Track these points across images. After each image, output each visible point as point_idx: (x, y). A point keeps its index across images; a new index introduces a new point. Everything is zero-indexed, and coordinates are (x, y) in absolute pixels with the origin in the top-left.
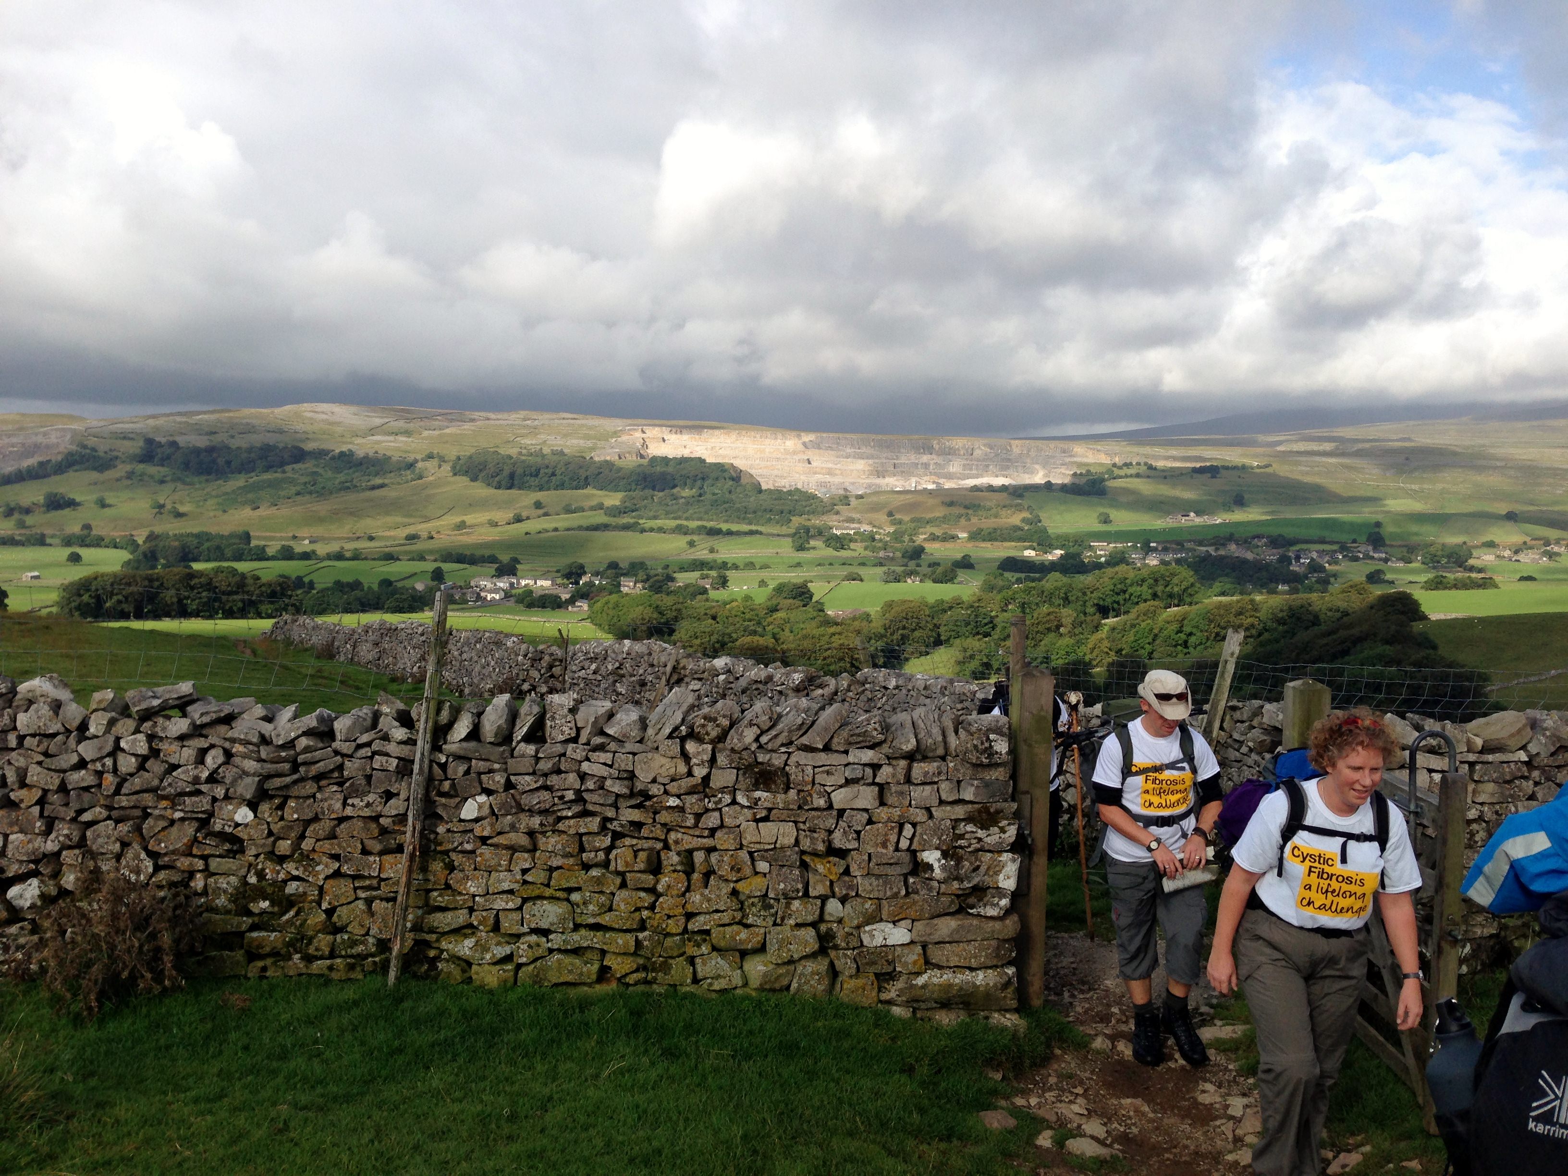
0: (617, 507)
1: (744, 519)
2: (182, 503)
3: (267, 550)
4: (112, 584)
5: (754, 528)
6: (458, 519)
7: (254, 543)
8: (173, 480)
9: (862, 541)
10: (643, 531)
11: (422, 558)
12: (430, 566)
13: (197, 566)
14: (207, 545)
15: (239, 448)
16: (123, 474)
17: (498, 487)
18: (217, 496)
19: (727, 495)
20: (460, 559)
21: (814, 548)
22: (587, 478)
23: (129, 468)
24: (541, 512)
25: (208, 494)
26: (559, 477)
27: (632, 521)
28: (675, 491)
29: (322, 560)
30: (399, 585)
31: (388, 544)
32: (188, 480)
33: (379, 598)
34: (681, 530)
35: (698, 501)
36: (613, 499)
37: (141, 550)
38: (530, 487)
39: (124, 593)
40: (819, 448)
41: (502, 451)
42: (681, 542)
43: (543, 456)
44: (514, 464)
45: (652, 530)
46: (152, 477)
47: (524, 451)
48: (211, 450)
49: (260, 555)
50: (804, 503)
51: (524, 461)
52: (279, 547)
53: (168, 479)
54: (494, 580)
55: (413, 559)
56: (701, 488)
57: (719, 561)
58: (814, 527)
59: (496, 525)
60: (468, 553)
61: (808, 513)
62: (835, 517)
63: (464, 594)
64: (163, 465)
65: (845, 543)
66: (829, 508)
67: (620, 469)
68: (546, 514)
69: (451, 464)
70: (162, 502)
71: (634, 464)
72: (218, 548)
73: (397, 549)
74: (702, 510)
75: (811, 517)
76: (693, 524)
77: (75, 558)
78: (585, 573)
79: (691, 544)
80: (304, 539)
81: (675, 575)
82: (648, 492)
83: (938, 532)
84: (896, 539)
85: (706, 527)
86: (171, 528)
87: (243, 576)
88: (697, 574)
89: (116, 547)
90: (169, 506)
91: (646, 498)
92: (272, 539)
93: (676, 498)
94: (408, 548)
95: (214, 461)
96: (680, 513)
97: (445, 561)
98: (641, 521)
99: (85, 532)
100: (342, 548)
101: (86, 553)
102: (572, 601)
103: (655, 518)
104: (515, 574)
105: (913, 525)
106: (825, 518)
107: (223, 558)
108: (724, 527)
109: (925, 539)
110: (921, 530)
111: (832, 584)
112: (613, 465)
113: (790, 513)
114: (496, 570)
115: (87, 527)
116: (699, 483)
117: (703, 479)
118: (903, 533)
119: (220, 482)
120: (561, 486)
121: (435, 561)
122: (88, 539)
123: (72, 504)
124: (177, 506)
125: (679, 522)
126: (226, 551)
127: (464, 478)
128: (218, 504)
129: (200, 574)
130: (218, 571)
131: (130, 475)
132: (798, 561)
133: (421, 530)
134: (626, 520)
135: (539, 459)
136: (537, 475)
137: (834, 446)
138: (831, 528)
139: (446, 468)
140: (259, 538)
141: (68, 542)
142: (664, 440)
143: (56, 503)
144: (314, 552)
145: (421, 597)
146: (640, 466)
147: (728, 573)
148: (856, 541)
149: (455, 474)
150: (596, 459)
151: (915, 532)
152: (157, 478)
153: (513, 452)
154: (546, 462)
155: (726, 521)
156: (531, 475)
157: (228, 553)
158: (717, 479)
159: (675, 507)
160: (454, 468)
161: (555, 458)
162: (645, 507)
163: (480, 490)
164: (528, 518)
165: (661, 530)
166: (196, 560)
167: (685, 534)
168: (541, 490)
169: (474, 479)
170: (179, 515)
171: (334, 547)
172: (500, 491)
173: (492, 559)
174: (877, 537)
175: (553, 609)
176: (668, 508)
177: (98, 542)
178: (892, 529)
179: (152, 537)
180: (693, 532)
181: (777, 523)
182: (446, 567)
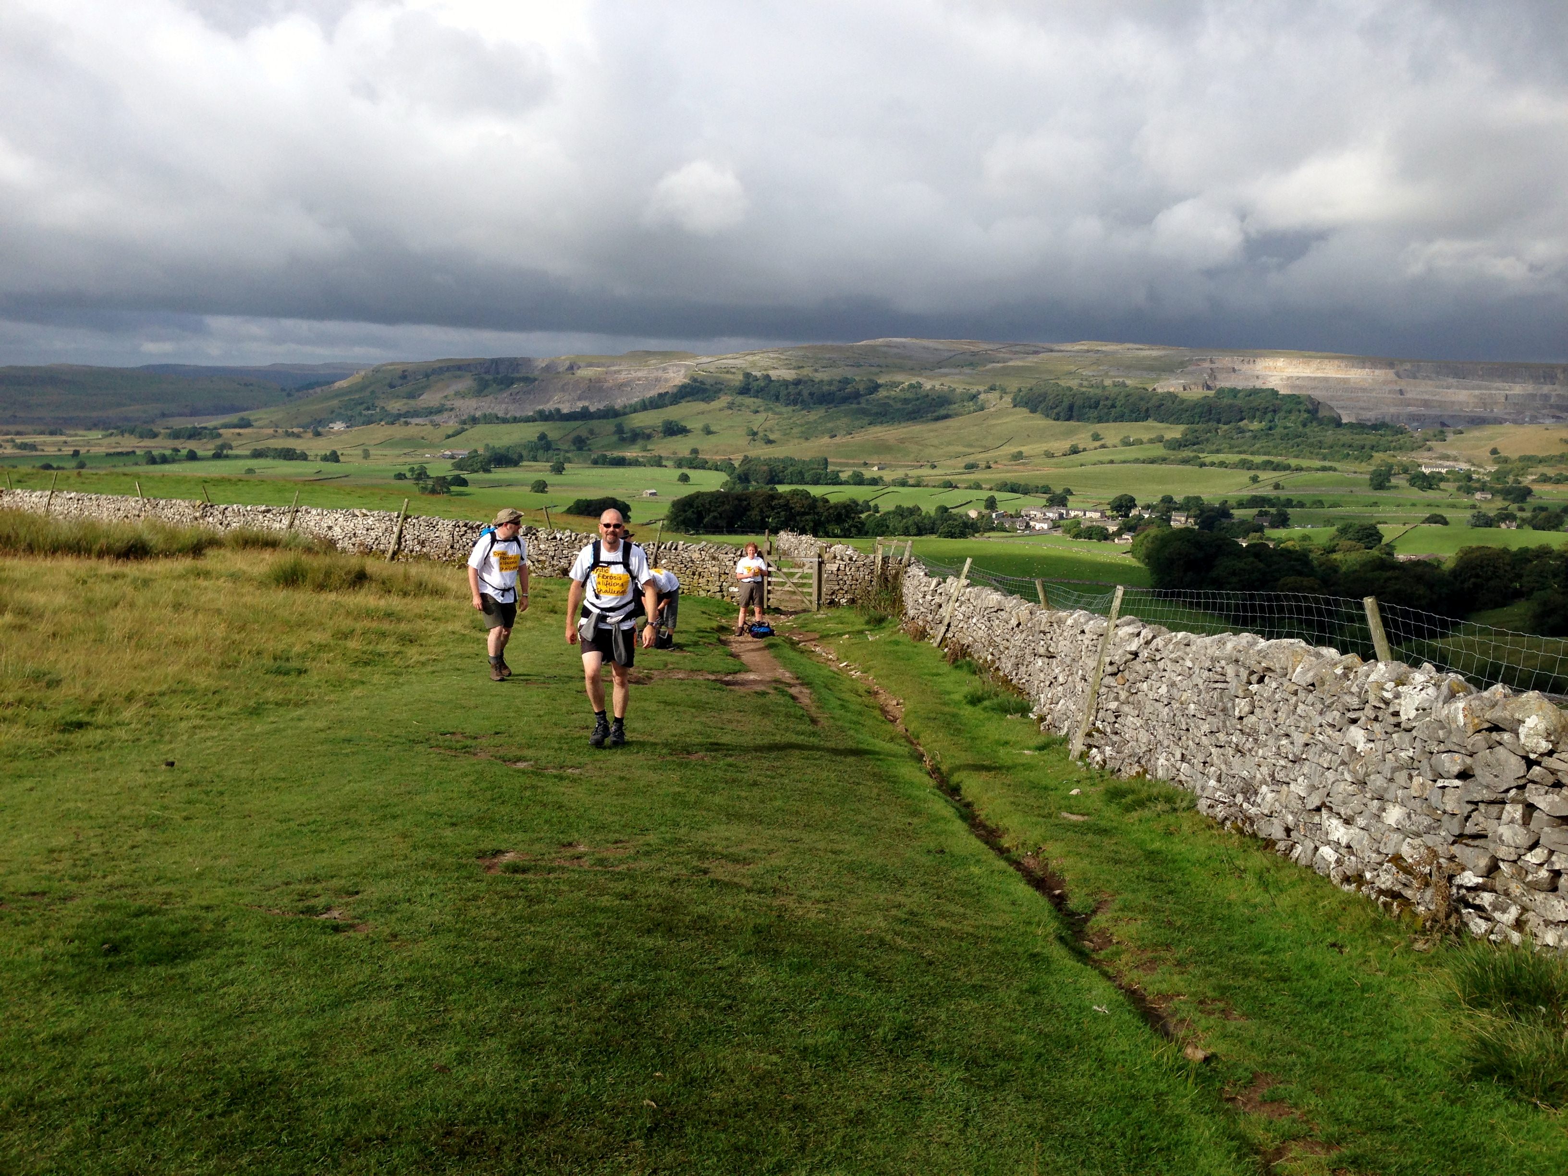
0: (1176, 440)
1: (1318, 454)
2: (772, 431)
3: (841, 474)
4: (710, 503)
5: (1327, 464)
6: (1014, 450)
7: (830, 468)
8: (766, 410)
9: (1455, 481)
10: (1202, 465)
11: (978, 486)
12: (985, 495)
13: (781, 489)
14: (790, 469)
15: (822, 381)
16: (726, 405)
17: (1057, 419)
18: (801, 426)
19: (1301, 429)
20: (1014, 489)
21: (1396, 487)
22: (1147, 410)
23: (729, 399)
24: (1097, 444)
25: (794, 423)
26: (1118, 409)
27: (1192, 455)
28: (1241, 424)
29: (888, 485)
30: (954, 511)
31: (948, 472)
32: (777, 410)
33: (934, 523)
34: (1246, 465)
35: (1267, 435)
36: (1175, 432)
37: (737, 472)
38: (1089, 419)
39: (719, 510)
40: (1415, 377)
41: (1063, 383)
42: (1244, 476)
43: (1104, 388)
44: (1074, 395)
45: (1213, 464)
46: (748, 407)
47: (1085, 383)
48: (797, 382)
49: (835, 481)
50: (1390, 438)
51: (1083, 393)
52: (850, 473)
53: (762, 409)
54: (1044, 510)
55: (970, 488)
56: (1270, 421)
57: (1283, 498)
58: (1400, 464)
59: (1053, 456)
60: (1023, 483)
61: (1395, 449)
62: (1427, 454)
63: (1014, 523)
64: (757, 397)
65: (1434, 482)
66: (1421, 444)
67: (1183, 401)
68: (1103, 446)
69: (1012, 395)
70: (755, 430)
71: (1200, 396)
72: (801, 473)
73: (957, 477)
74: (1271, 444)
75: (1395, 453)
76: (1259, 459)
77: (685, 478)
78: (1135, 506)
79: (1255, 479)
80: (873, 465)
81: (1232, 511)
82: (1212, 425)
83: (1551, 472)
84: (1498, 479)
85: (1272, 463)
86: (762, 452)
87: (815, 500)
88: (1255, 511)
89: (717, 470)
90: (761, 434)
91: (1210, 431)
92: (847, 465)
93: (1241, 431)
94: (964, 477)
95: (799, 394)
96: (1245, 448)
97: (999, 490)
98: (1201, 455)
99: (694, 456)
100: (907, 475)
101: (694, 475)
102: (1119, 534)
103: (1218, 451)
104: (1065, 505)
105: (1521, 464)
106: (1414, 454)
107: (802, 482)
108: (1293, 462)
109: (1534, 481)
110: (1530, 470)
111: (1408, 527)
112: (1176, 397)
113: (1372, 448)
114: (1048, 500)
115: (695, 451)
116: (1269, 416)
117: (1274, 411)
118: (1506, 474)
119: (804, 412)
120: (1120, 418)
121: (991, 489)
122: (695, 462)
123: (683, 431)
124: (768, 433)
125: (1243, 456)
126: (806, 475)
127: (1024, 409)
128: (802, 432)
129: (781, 496)
130: (795, 493)
131: (730, 406)
132: (1375, 500)
133: (979, 460)
134: (1187, 453)
135: (1099, 391)
136: (1096, 407)
137: (1434, 375)
138: (1420, 466)
139: (1008, 399)
140: (835, 464)
141: (679, 464)
142: (1234, 370)
143: (673, 430)
144: (881, 478)
145: (972, 524)
146: (1206, 397)
147: (1289, 510)
148: (1448, 480)
149: (1015, 406)
150: (1159, 390)
151: (1523, 471)
152: (752, 408)
153: (1074, 383)
154: (1106, 393)
155: (1297, 457)
156: (1090, 407)
157: (808, 476)
158: (1290, 412)
159: (1240, 441)
160: (1014, 399)
161: (1116, 389)
162: (1207, 440)
163: (1039, 421)
164: (1084, 450)
165: (1222, 464)
166: (780, 482)
167: (1249, 469)
168: (1100, 421)
169: (1033, 411)
170: (770, 442)
171: (899, 474)
172: (1059, 423)
173: (1046, 490)
174: (1475, 476)
175: (1099, 540)
176: (1233, 442)
177: (703, 465)
178: (1493, 469)
179: (746, 460)
180: (1258, 467)
181: (1356, 458)
182: (999, 496)
